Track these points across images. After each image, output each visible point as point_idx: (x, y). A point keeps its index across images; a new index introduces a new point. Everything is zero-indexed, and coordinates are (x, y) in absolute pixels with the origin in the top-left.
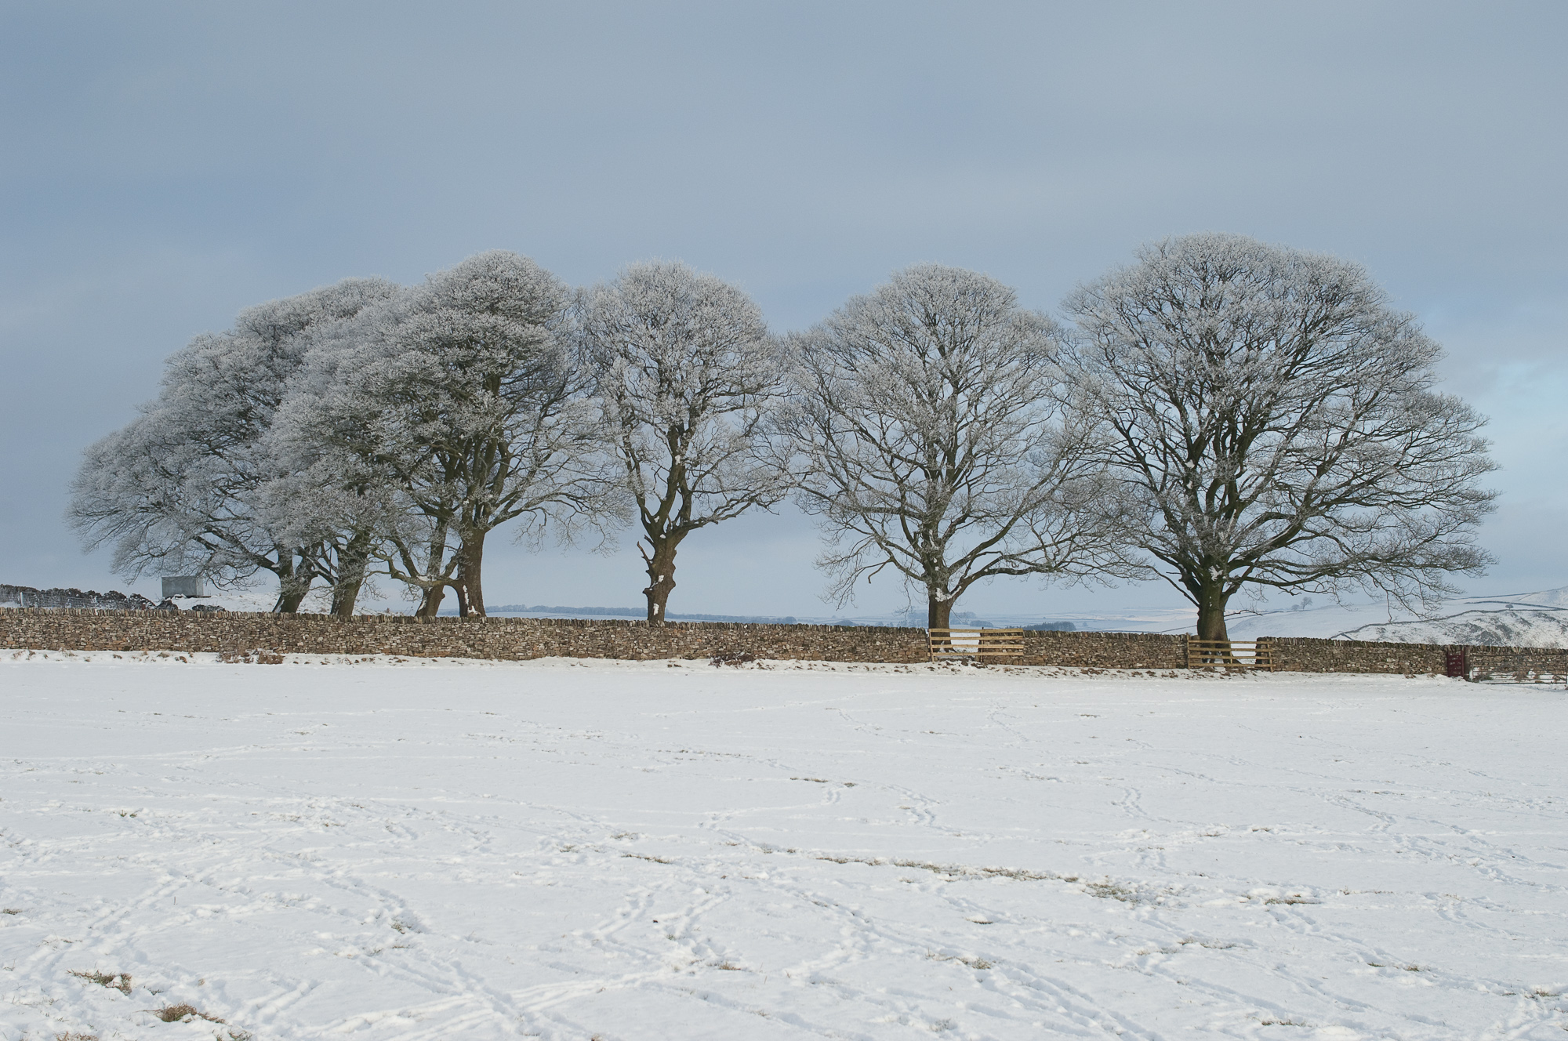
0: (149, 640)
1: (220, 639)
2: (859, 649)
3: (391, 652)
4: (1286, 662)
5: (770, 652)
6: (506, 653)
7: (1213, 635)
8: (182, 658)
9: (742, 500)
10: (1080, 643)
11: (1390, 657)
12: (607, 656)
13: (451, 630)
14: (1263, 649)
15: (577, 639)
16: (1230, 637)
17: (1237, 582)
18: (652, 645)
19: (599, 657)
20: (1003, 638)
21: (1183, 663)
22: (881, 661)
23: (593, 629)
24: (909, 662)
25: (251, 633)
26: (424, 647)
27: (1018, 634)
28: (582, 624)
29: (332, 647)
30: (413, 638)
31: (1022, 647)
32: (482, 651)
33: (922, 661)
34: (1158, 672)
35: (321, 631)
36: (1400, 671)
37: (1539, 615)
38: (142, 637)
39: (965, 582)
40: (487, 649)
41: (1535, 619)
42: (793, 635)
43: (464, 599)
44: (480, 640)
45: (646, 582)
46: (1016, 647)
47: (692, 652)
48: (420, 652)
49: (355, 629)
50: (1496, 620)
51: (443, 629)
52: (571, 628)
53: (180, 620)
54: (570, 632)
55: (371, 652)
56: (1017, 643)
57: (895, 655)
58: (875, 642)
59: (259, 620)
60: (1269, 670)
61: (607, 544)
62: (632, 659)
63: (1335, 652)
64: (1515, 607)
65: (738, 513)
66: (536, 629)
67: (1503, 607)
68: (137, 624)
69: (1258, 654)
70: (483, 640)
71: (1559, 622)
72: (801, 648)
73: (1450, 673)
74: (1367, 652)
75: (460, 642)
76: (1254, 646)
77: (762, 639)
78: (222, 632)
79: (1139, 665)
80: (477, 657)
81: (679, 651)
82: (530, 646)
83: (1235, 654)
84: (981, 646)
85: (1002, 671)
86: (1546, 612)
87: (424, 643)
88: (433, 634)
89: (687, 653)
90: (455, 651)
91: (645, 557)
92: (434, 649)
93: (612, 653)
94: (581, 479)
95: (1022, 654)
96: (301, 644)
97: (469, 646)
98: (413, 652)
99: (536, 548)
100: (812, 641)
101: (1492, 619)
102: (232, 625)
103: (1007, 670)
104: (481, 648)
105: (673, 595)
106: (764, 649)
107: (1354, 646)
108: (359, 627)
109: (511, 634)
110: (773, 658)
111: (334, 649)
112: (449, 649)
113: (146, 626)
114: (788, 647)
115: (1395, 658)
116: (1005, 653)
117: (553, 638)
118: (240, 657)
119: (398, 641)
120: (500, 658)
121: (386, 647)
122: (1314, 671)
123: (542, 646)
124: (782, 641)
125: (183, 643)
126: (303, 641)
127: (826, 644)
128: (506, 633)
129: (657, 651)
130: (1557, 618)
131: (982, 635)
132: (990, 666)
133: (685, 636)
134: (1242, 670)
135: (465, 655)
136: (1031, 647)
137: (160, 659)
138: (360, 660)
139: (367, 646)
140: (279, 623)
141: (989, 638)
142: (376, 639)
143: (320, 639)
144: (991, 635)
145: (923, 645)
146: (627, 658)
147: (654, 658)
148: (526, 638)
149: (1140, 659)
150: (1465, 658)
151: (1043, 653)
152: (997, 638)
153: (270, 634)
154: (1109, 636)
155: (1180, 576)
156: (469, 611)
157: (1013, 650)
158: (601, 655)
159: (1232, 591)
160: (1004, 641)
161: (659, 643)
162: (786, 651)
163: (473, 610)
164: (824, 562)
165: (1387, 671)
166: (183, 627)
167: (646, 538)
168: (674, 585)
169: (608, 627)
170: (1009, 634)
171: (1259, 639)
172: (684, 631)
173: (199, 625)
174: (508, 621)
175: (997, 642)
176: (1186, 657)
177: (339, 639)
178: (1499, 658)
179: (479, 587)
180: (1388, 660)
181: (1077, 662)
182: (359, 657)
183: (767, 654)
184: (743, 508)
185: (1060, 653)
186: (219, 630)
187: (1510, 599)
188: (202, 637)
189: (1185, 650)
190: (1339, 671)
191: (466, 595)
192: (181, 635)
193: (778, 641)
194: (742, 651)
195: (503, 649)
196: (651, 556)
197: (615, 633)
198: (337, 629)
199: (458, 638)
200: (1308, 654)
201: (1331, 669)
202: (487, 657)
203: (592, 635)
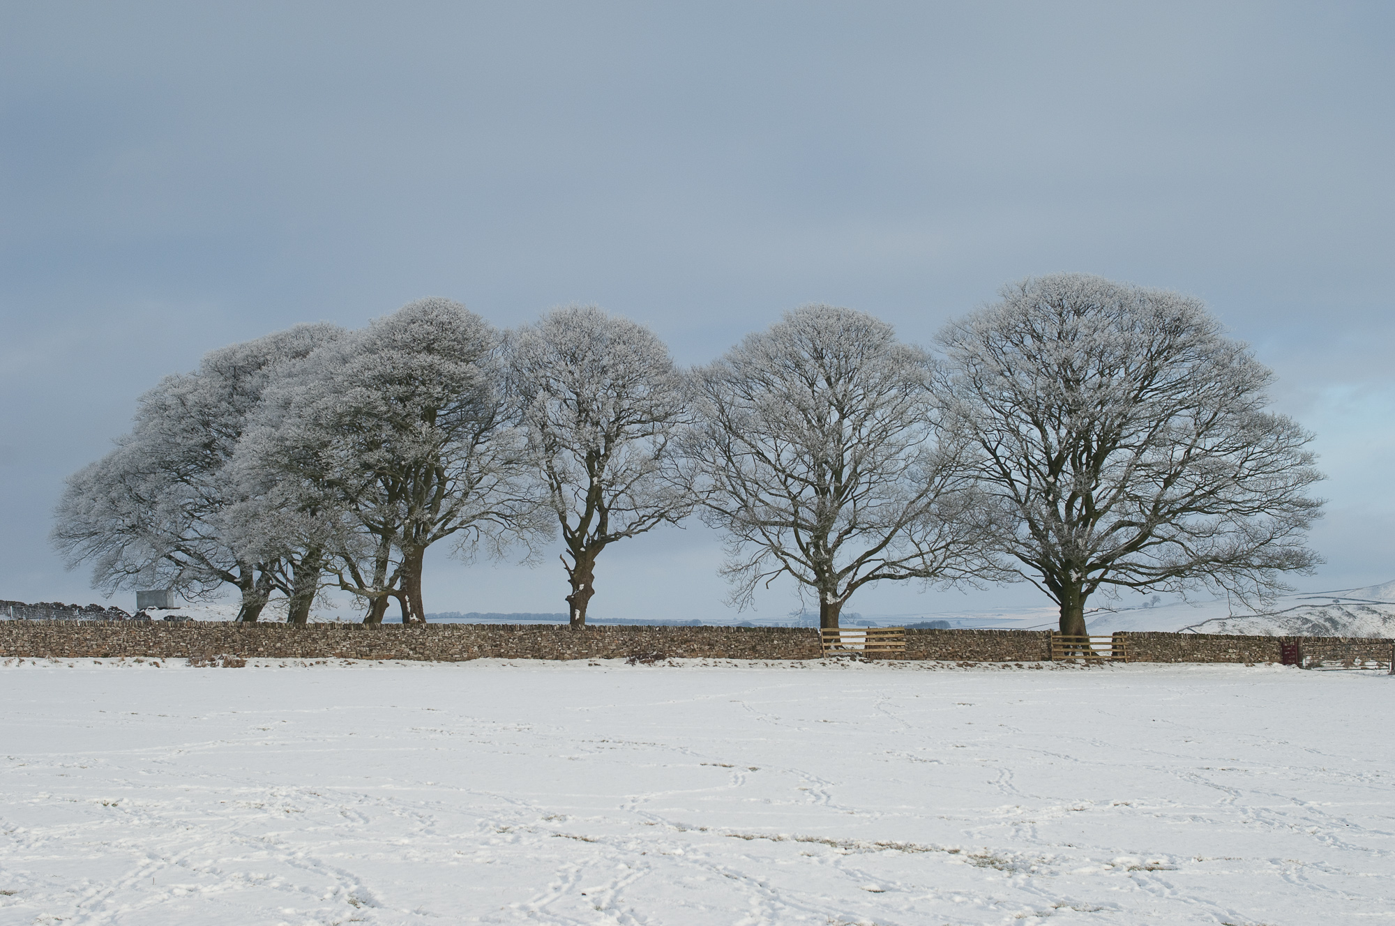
0: (126, 647)
1: (189, 646)
2: (758, 647)
3: (341, 655)
4: (1139, 654)
5: (680, 651)
6: (444, 655)
7: (1074, 630)
8: (155, 663)
9: (653, 516)
10: (956, 640)
11: (1232, 648)
12: (535, 657)
13: (395, 635)
14: (1118, 643)
15: (507, 642)
16: (1089, 632)
17: (1094, 583)
18: (575, 646)
19: (527, 658)
20: (887, 636)
21: (1047, 656)
22: (779, 658)
23: (521, 633)
24: (803, 658)
25: (217, 640)
26: (371, 650)
27: (900, 632)
28: (511, 628)
29: (289, 652)
30: (361, 642)
31: (903, 644)
32: (422, 653)
33: (815, 658)
34: (1026, 664)
35: (279, 637)
36: (1240, 660)
37: (1363, 609)
38: (120, 645)
39: (852, 587)
40: (428, 652)
41: (1359, 612)
42: (700, 636)
43: (407, 608)
44: (421, 644)
45: (569, 590)
46: (899, 643)
47: (610, 652)
48: (367, 655)
49: (310, 635)
50: (1324, 613)
51: (388, 635)
52: (502, 632)
53: (153, 629)
54: (501, 636)
55: (324, 656)
56: (900, 640)
57: (791, 652)
58: (773, 641)
59: (223, 628)
60: (1124, 661)
61: (533, 557)
62: (556, 659)
63: (1183, 644)
64: (1342, 602)
65: (649, 527)
66: (471, 634)
67: (1330, 601)
68: (114, 633)
69: (1114, 647)
70: (423, 644)
71: (1380, 614)
72: (707, 647)
73: (1285, 661)
74: (1212, 644)
75: (403, 646)
76: (1110, 640)
77: (672, 640)
78: (190, 640)
79: (1008, 658)
80: (419, 659)
81: (598, 651)
82: (466, 648)
83: (1093, 647)
84: (867, 644)
85: (886, 665)
86: (1369, 606)
87: (371, 647)
88: (379, 639)
89: (605, 653)
90: (398, 654)
91: (567, 568)
92: (380, 653)
93: (538, 654)
94: (509, 500)
95: (904, 650)
96: (262, 649)
97: (411, 649)
98: (361, 655)
99: (470, 561)
100: (717, 641)
101: (1321, 613)
102: (199, 633)
103: (890, 665)
104: (421, 651)
105: (592, 602)
106: (674, 649)
107: (1200, 638)
108: (313, 633)
109: (449, 638)
110: (682, 657)
111: (291, 654)
112: (393, 653)
113: (123, 635)
114: (695, 646)
115: (1236, 648)
116: (888, 649)
117: (486, 641)
118: (207, 662)
119: (348, 646)
120: (439, 659)
121: (337, 651)
122: (1164, 661)
123: (476, 648)
124: (690, 641)
125: (156, 650)
126: (263, 646)
127: (729, 644)
128: (444, 637)
129: (579, 652)
130: (1379, 611)
131: (868, 633)
132: (875, 661)
133: (604, 638)
134: (1100, 662)
135: (408, 657)
136: (911, 643)
137: (135, 664)
138: (314, 663)
139: (320, 650)
140: (241, 631)
141: (875, 636)
142: (328, 645)
143: (278, 645)
144: (876, 633)
145: (815, 643)
146: (552, 659)
147: (576, 658)
148: (462, 642)
149: (1009, 653)
150: (1298, 648)
151: (922, 648)
152: (881, 636)
153: (234, 641)
154: (981, 633)
155: (1044, 579)
156: (411, 618)
157: (896, 647)
158: (529, 656)
159: (1090, 591)
160: (888, 638)
161: (581, 645)
162: (694, 650)
163: (415, 617)
164: (727, 570)
165: (1229, 660)
166: (156, 635)
167: (568, 551)
168: (593, 593)
169: (535, 631)
170: (892, 632)
171: (1114, 634)
172: (602, 634)
173: (170, 633)
174: (446, 627)
175: (882, 640)
176: (1050, 650)
177: (295, 645)
178: (1328, 647)
179: (419, 596)
180: (1230, 651)
181: (952, 656)
182: (313, 660)
183: (677, 653)
184: (654, 523)
185: (938, 649)
186: (188, 638)
187: (1336, 595)
188: (173, 644)
189: (1049, 645)
190: (1187, 661)
191: (408, 604)
192: (155, 643)
193: (686, 641)
194: (654, 650)
195: (441, 652)
196: (572, 567)
197: (541, 636)
198: (294, 636)
199: (402, 643)
200: (1159, 646)
201: (1180, 659)
202: (428, 659)
203: (521, 638)
